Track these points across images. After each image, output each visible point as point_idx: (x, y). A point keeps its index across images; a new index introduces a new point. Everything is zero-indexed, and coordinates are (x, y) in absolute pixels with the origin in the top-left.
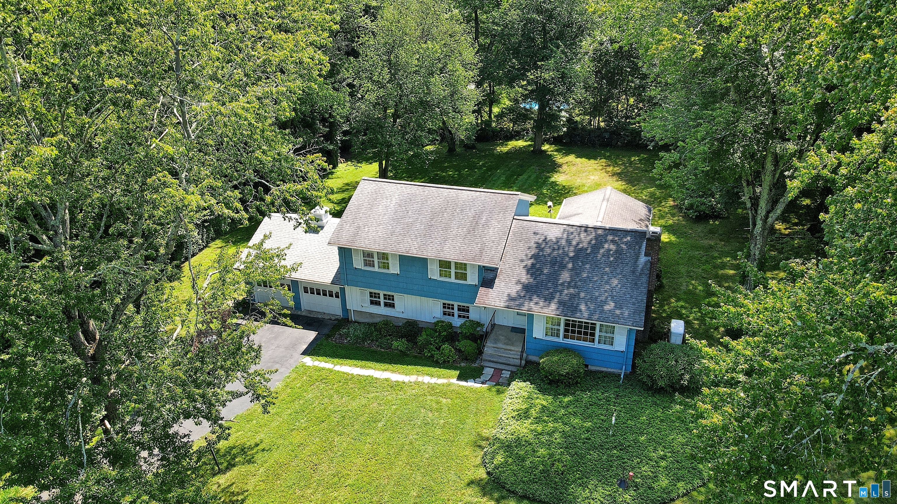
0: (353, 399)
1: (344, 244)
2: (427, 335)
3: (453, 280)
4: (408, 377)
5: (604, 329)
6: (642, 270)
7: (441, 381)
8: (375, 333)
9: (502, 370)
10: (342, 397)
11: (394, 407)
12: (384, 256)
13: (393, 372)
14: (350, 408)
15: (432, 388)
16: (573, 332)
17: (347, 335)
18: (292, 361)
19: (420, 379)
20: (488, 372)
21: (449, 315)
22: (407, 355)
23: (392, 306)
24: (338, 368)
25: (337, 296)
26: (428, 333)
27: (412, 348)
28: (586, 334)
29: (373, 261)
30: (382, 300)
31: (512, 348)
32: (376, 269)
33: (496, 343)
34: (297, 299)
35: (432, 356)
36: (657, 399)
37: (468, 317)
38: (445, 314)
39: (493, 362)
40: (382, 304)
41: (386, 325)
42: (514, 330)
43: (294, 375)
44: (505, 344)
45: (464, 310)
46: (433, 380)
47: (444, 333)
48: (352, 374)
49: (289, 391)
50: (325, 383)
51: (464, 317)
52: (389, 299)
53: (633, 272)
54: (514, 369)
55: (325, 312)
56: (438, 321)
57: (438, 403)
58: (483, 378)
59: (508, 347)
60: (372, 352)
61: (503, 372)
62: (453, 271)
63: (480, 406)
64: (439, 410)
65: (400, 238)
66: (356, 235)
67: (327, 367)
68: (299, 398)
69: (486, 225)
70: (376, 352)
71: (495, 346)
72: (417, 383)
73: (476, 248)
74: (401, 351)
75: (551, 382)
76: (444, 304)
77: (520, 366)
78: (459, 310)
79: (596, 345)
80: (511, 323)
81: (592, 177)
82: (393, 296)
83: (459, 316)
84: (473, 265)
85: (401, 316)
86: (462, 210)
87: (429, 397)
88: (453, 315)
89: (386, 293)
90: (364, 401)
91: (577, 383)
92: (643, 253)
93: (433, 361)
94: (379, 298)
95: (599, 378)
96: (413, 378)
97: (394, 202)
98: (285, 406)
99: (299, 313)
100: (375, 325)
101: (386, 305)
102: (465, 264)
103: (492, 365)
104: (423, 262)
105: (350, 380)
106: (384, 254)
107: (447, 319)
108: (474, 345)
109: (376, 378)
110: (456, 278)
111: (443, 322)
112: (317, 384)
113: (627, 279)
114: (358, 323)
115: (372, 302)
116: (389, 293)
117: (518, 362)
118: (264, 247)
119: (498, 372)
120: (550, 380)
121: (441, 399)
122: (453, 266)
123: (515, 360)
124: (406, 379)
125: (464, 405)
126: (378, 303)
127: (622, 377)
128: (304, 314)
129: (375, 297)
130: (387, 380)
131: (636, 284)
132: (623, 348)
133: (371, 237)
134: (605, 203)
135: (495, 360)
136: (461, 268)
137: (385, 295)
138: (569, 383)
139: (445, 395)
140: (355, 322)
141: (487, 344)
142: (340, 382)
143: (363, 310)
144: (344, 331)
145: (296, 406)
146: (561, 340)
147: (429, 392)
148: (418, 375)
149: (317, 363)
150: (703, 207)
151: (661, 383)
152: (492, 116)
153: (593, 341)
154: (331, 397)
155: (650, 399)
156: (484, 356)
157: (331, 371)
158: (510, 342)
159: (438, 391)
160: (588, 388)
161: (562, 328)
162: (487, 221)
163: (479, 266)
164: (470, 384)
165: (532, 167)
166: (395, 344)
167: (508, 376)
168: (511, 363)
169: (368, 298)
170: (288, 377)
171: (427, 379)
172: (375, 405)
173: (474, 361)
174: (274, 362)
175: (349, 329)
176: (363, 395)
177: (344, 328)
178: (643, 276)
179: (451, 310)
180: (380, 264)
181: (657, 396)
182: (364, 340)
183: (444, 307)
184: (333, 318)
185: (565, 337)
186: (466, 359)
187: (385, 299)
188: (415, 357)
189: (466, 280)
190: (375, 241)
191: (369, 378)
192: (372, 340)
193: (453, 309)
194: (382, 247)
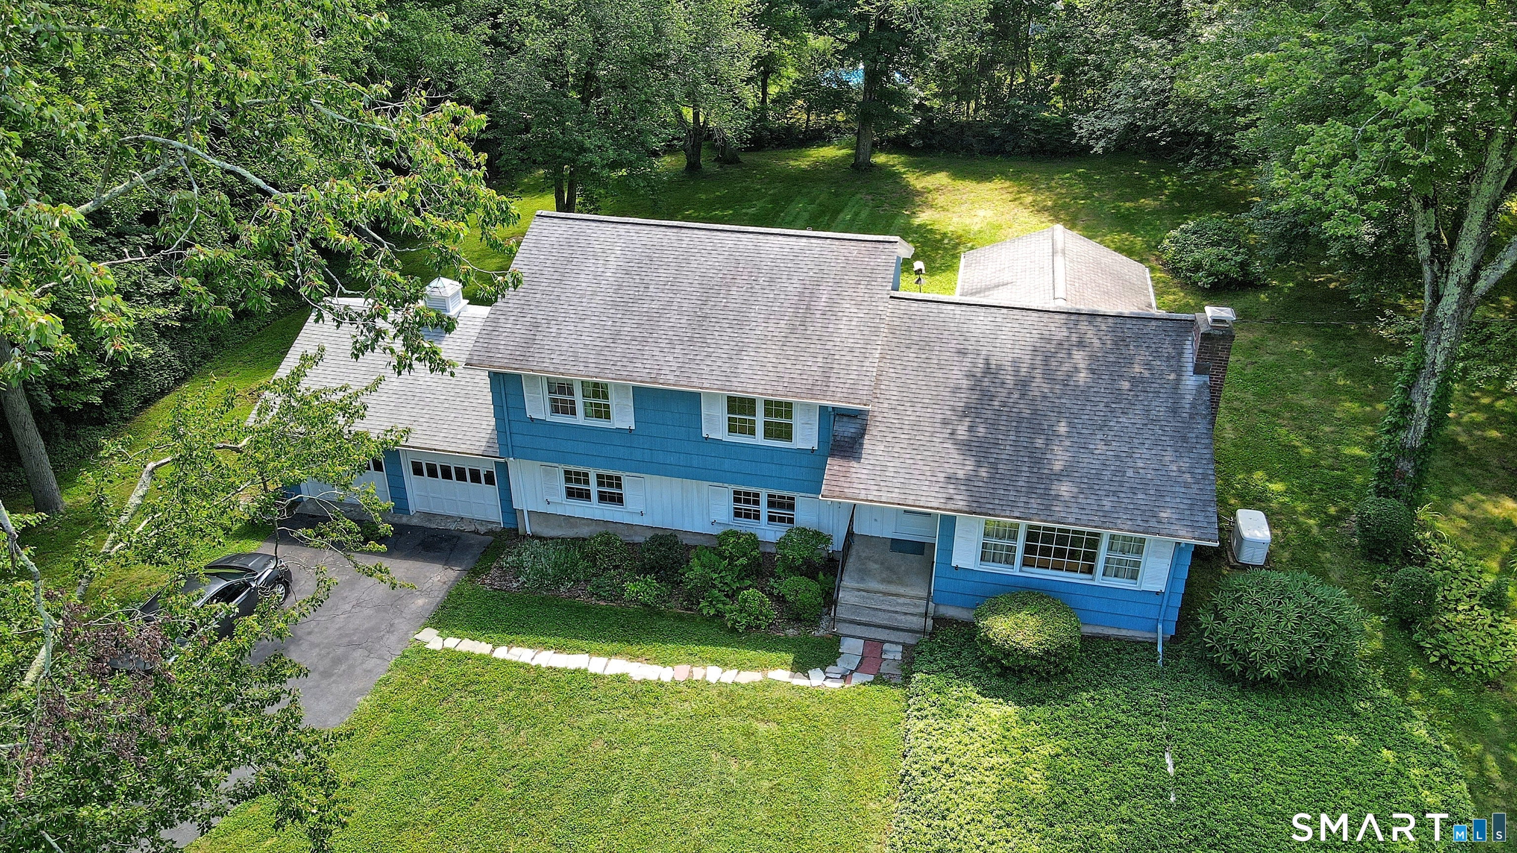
0: (545, 733)
1: (504, 363)
2: (703, 566)
3: (759, 439)
4: (669, 669)
5: (1118, 544)
6: (1193, 406)
7: (748, 677)
8: (582, 564)
9: (883, 642)
10: (518, 731)
11: (645, 750)
12: (598, 390)
13: (633, 657)
14: (538, 756)
15: (729, 693)
16: (1046, 552)
17: (518, 569)
18: (391, 640)
19: (698, 673)
20: (852, 648)
21: (747, 516)
22: (660, 614)
23: (618, 499)
24: (501, 653)
25: (490, 480)
26: (705, 560)
27: (670, 596)
28: (1073, 555)
29: (573, 403)
30: (594, 488)
31: (902, 590)
32: (580, 419)
33: (862, 580)
34: (398, 491)
35: (719, 615)
36: (1254, 702)
37: (791, 521)
38: (737, 514)
39: (859, 624)
40: (594, 496)
41: (607, 544)
42: (897, 545)
43: (400, 676)
44: (883, 581)
45: (781, 506)
46: (730, 676)
47: (743, 561)
48: (538, 667)
49: (389, 717)
50: (476, 693)
51: (782, 520)
52: (610, 485)
53: (1174, 411)
54: (910, 639)
55: (463, 514)
56: (725, 533)
57: (748, 734)
58: (842, 665)
59: (892, 589)
60: (579, 609)
61: (886, 646)
62: (760, 419)
63: (851, 740)
64: (754, 754)
65: (635, 347)
66: (530, 342)
67: (477, 652)
68: (414, 735)
69: (831, 311)
70: (587, 609)
71: (861, 586)
72: (690, 683)
73: (814, 367)
74: (645, 605)
75: (1005, 672)
76: (735, 492)
77: (924, 632)
78: (771, 504)
79: (1098, 580)
80: (889, 533)
81: (981, 213)
82: (618, 478)
83: (771, 519)
84: (808, 405)
85: (637, 521)
86: (772, 280)
87: (724, 721)
88: (757, 517)
89: (601, 472)
90: (572, 738)
91: (1066, 670)
92: (1190, 367)
93: (723, 626)
94: (587, 482)
95: (1107, 655)
96: (681, 672)
97: (613, 264)
98: (381, 762)
99: (405, 520)
100: (578, 542)
101: (602, 497)
102: (789, 405)
103: (859, 630)
104: (693, 400)
105: (535, 681)
106: (596, 385)
107: (745, 526)
108: (815, 586)
109: (596, 676)
110: (768, 434)
111: (736, 534)
112: (456, 696)
113: (1162, 428)
114: (540, 538)
115: (570, 493)
116: (611, 473)
117: (917, 622)
118: (302, 387)
119: (874, 648)
120: (1002, 666)
121: (755, 724)
122: (760, 409)
123: (909, 618)
124: (666, 674)
125: (811, 739)
126: (584, 495)
127: (1160, 649)
128: (415, 522)
129: (578, 481)
130: (620, 678)
131: (1185, 439)
132: (1160, 586)
133: (565, 347)
134: (1059, 259)
135: (863, 619)
136: (778, 414)
137: (599, 476)
138: (1048, 673)
139: (761, 713)
140: (534, 537)
141: (844, 583)
142: (510, 688)
143: (550, 510)
144: (510, 559)
145: (407, 758)
146: (1016, 570)
147: (723, 706)
148: (693, 664)
149: (451, 642)
150: (1223, 267)
151: (1271, 670)
152: (768, 101)
153: (1090, 570)
154: (490, 731)
155: (1240, 705)
156: (842, 612)
157: (486, 660)
158: (893, 575)
159: (744, 703)
160: (1090, 683)
161: (1020, 544)
162: (831, 301)
163: (823, 408)
164: (816, 679)
165: (859, 196)
166: (630, 587)
167: (899, 657)
168: (901, 625)
169: (561, 485)
170: (386, 682)
171: (713, 673)
172: (599, 745)
173: (814, 623)
174: (350, 644)
175: (519, 554)
176: (567, 720)
177: (510, 553)
178: (1199, 419)
179: (752, 507)
180: (589, 410)
181: (1254, 697)
182: (558, 582)
183: (737, 500)
184: (483, 529)
185: (1026, 563)
186: (797, 619)
187: (600, 484)
188: (680, 618)
189: (788, 437)
190: (575, 356)
191: (579, 677)
192: (577, 581)
193: (757, 503)
194: (592, 369)
